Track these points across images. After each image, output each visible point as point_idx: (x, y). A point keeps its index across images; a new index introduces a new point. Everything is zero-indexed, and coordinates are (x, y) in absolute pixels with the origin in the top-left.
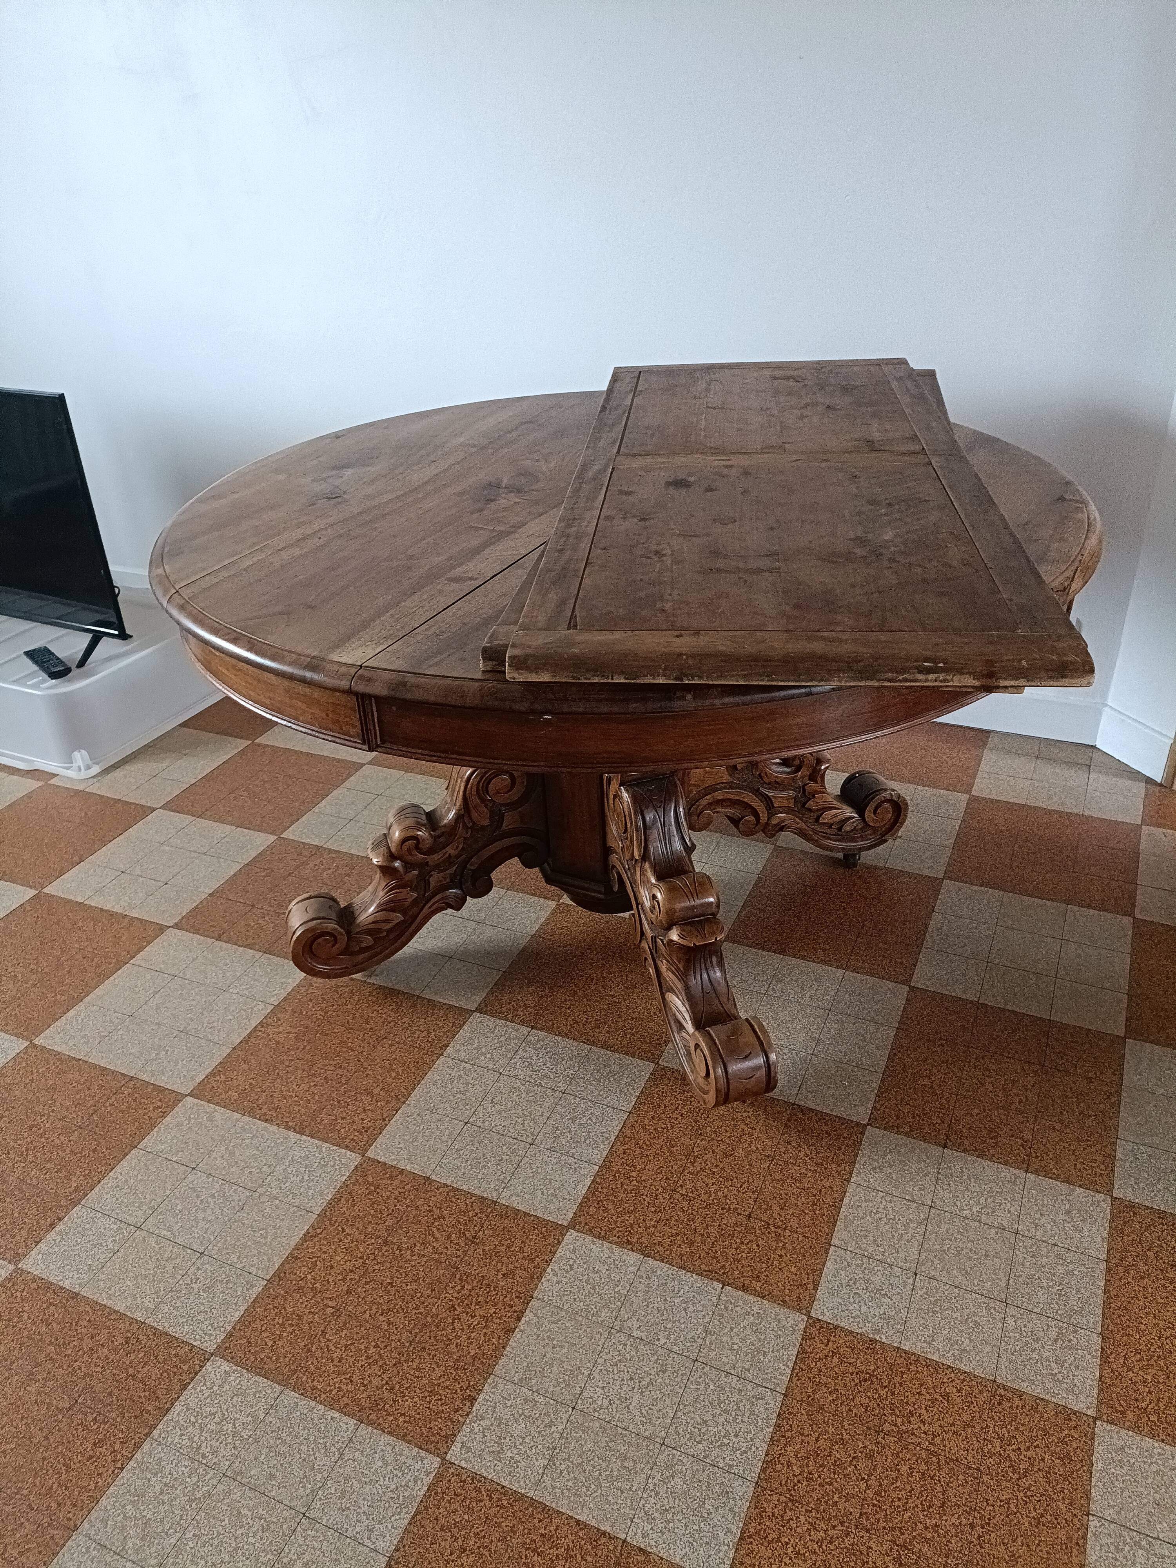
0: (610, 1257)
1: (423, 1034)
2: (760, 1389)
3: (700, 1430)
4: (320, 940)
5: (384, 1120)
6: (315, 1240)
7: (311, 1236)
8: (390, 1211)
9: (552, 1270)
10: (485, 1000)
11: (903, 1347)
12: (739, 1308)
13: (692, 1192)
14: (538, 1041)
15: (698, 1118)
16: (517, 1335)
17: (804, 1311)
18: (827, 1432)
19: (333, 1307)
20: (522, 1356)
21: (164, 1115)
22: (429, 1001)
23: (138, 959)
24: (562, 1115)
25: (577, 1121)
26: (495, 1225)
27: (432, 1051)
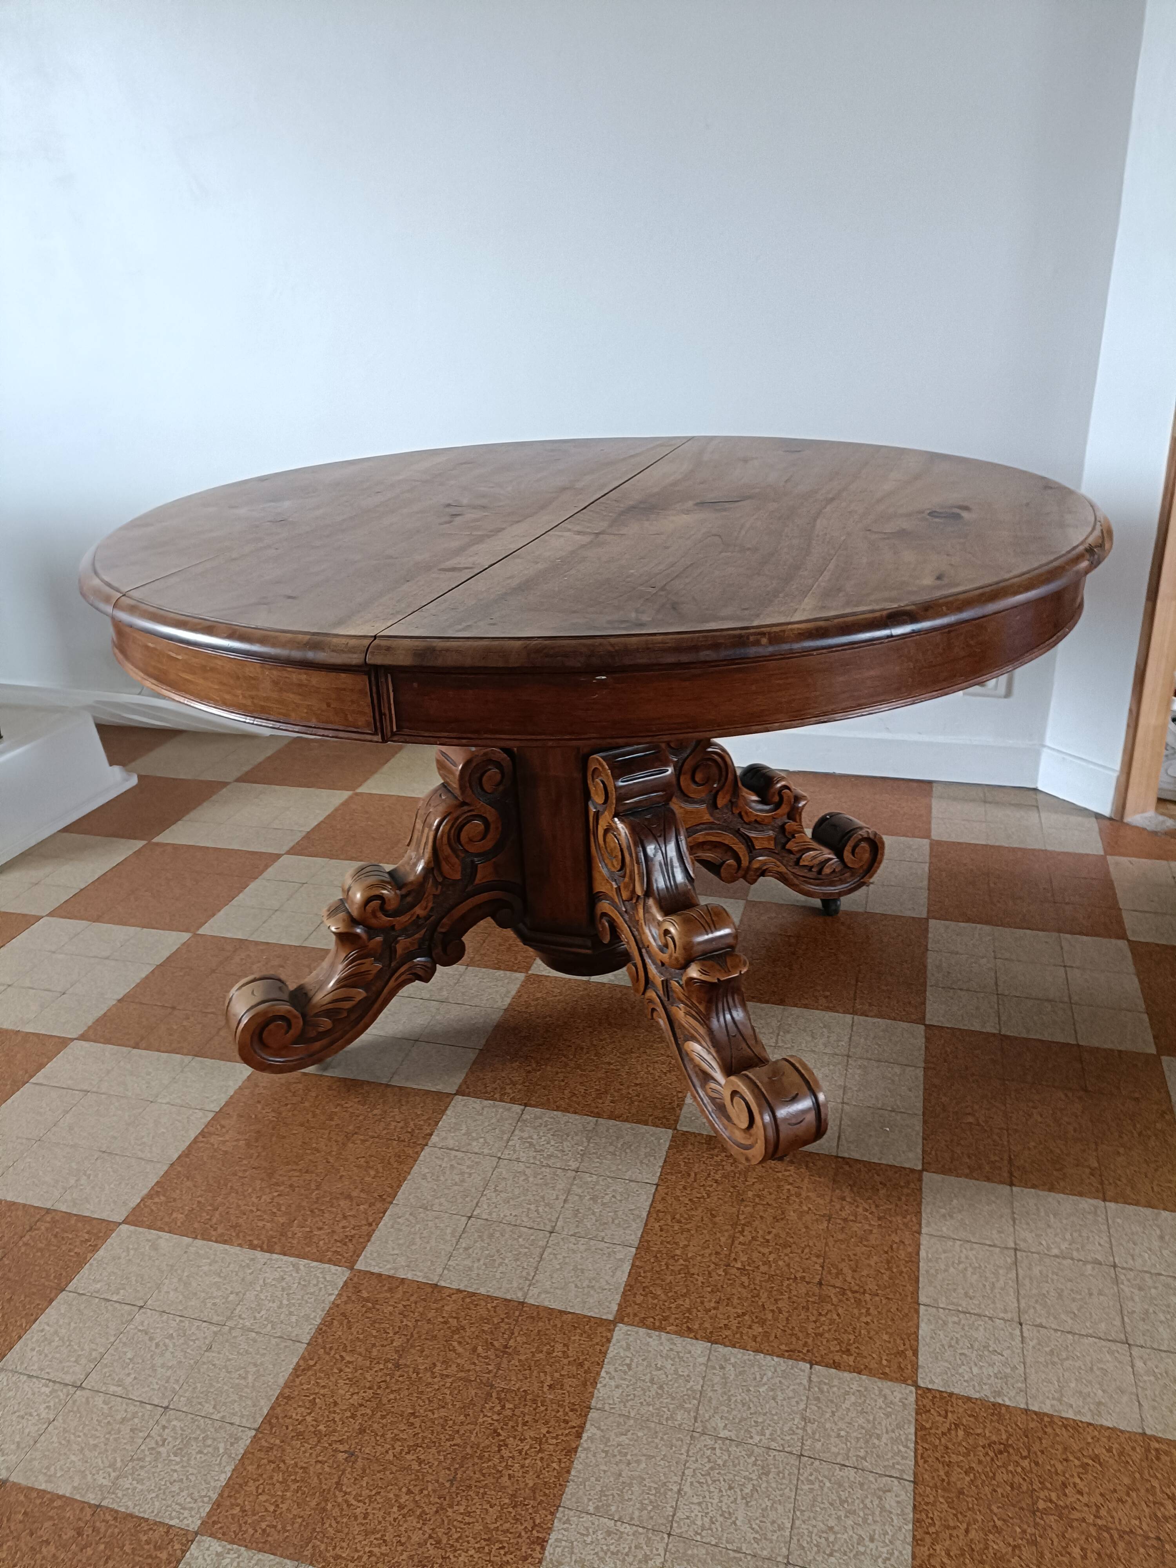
0: (671, 1350)
1: (400, 1125)
2: (885, 1479)
3: (827, 1539)
4: (271, 1026)
5: (370, 1225)
6: (310, 1373)
7: (304, 1370)
8: (397, 1329)
9: (607, 1373)
10: (465, 1082)
11: (1031, 1408)
12: (835, 1389)
13: (749, 1265)
15: (736, 1183)
16: (581, 1454)
17: (910, 1382)
18: (975, 1521)
19: (345, 1452)
20: (593, 1479)
21: (95, 1249)
22: (401, 1088)
23: (39, 1077)
24: (580, 1196)
25: (599, 1201)
26: (528, 1329)
27: (414, 1143)
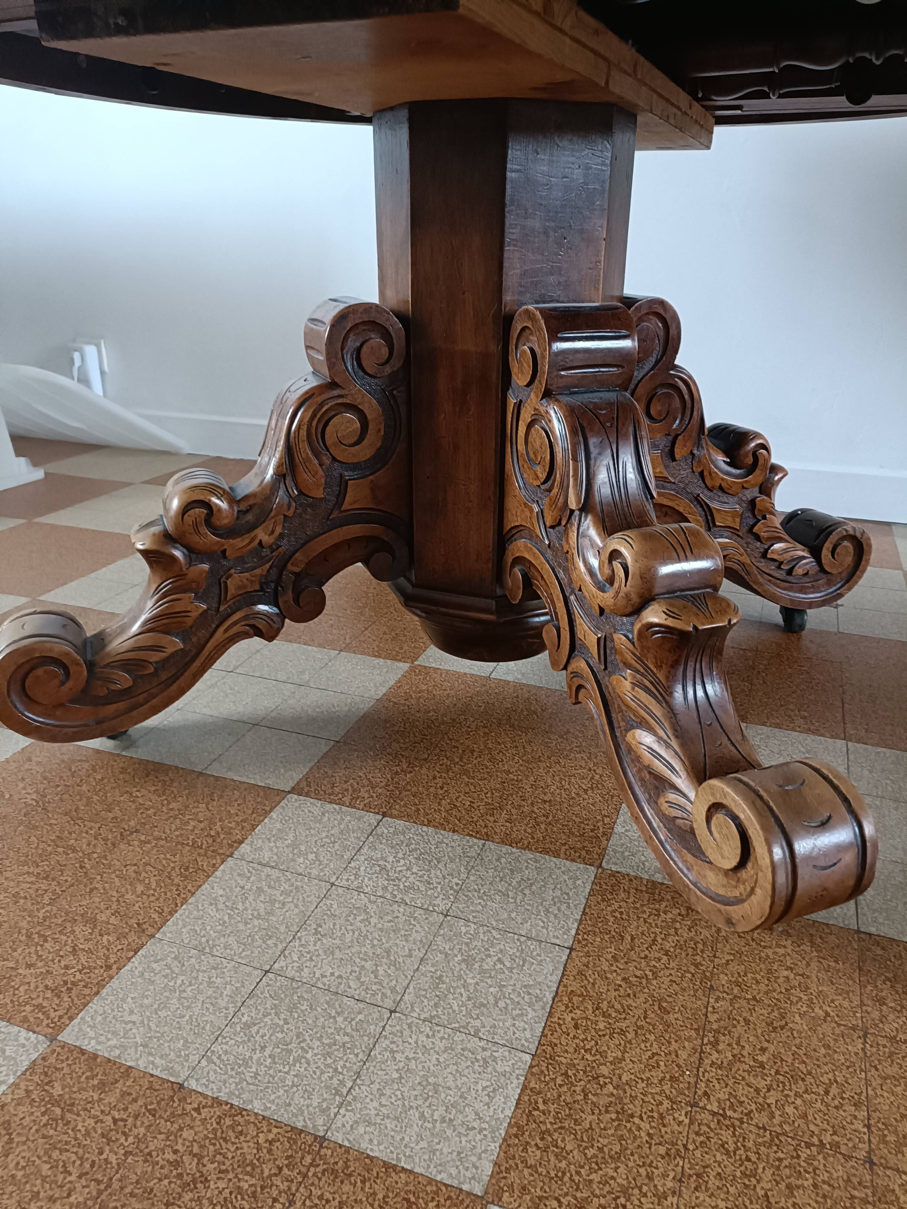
1: (202, 825)
4: (40, 672)
5: (109, 967)
8: (87, 1166)
10: (306, 778)
13: (732, 1107)
14: (395, 833)
15: (698, 959)
22: (217, 779)
24: (446, 955)
25: (476, 966)
26: (320, 1197)
27: (213, 851)
